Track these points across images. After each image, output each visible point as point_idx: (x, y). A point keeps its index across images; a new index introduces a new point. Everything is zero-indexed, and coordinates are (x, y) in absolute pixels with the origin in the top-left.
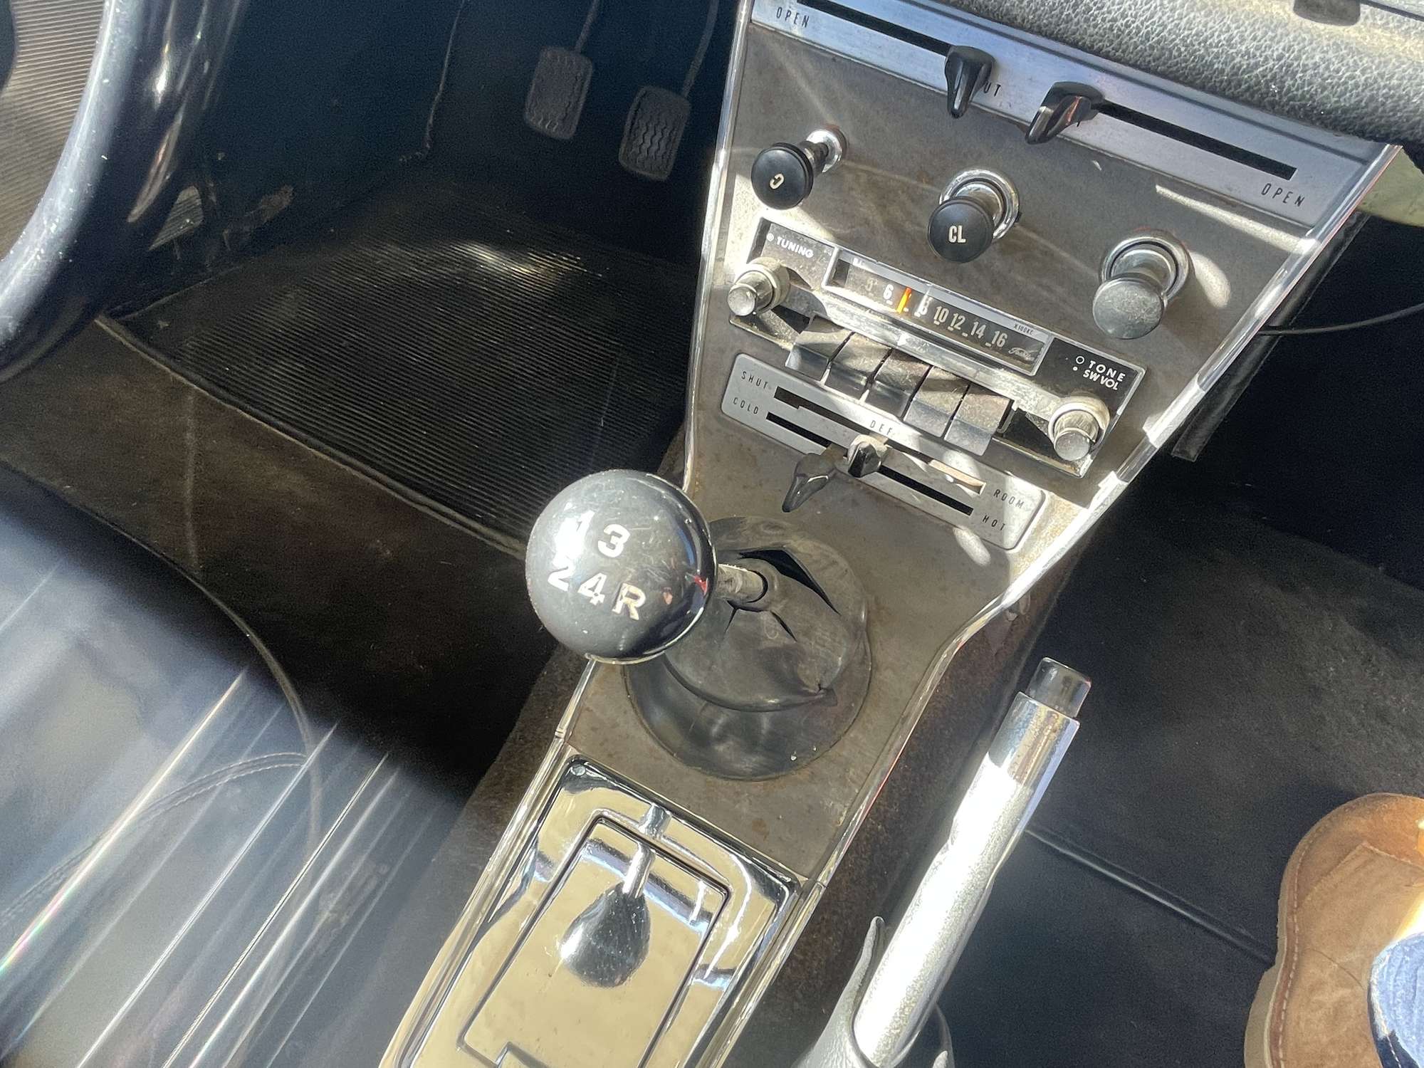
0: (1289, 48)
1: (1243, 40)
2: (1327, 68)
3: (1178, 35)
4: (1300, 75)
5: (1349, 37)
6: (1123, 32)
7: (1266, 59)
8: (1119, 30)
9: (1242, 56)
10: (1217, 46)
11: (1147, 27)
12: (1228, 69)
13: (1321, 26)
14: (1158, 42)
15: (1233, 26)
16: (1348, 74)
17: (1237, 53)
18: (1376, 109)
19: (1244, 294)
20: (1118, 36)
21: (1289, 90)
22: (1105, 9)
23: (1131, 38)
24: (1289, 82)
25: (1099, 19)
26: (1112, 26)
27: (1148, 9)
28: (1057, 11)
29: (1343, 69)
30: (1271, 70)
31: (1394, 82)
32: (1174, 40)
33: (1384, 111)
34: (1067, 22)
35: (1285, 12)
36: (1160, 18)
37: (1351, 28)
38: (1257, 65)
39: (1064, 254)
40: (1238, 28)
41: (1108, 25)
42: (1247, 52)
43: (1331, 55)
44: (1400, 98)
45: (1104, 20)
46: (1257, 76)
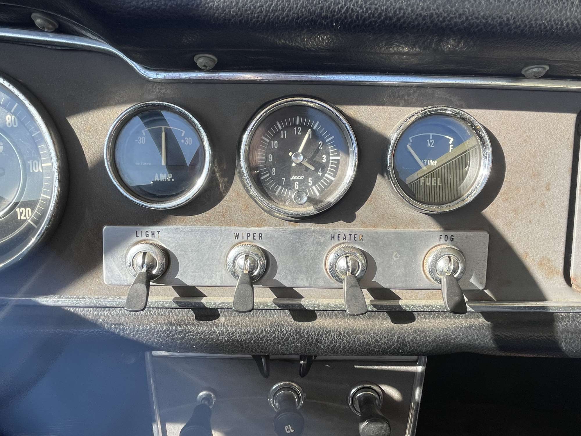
0: (399, 337)
1: (381, 340)
2: (416, 340)
3: (356, 344)
4: (408, 345)
5: (417, 326)
6: (334, 348)
7: (393, 343)
8: (332, 348)
9: (384, 345)
10: (373, 344)
11: (343, 344)
12: (381, 350)
13: (405, 325)
14: (350, 348)
15: (375, 335)
16: (425, 340)
17: (381, 344)
18: (440, 348)
19: (407, 394)
20: (332, 350)
21: (407, 350)
22: (323, 343)
23: (338, 350)
24: (405, 348)
25: (322, 346)
26: (328, 348)
27: (340, 338)
28: (304, 348)
29: (422, 338)
30: (397, 346)
31: (442, 337)
32: (355, 346)
33: (443, 348)
34: (309, 350)
35: (389, 324)
36: (346, 340)
37: (415, 322)
38: (391, 346)
39: (330, 404)
40: (377, 336)
41: (327, 348)
42: (385, 343)
43: (415, 335)
44: (447, 342)
45: (324, 346)
46: (392, 349)
